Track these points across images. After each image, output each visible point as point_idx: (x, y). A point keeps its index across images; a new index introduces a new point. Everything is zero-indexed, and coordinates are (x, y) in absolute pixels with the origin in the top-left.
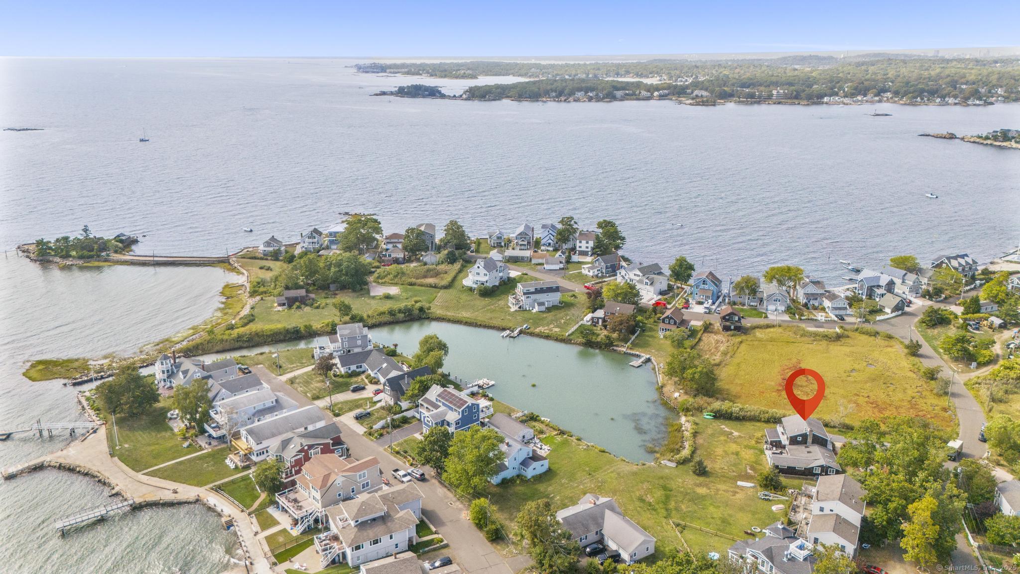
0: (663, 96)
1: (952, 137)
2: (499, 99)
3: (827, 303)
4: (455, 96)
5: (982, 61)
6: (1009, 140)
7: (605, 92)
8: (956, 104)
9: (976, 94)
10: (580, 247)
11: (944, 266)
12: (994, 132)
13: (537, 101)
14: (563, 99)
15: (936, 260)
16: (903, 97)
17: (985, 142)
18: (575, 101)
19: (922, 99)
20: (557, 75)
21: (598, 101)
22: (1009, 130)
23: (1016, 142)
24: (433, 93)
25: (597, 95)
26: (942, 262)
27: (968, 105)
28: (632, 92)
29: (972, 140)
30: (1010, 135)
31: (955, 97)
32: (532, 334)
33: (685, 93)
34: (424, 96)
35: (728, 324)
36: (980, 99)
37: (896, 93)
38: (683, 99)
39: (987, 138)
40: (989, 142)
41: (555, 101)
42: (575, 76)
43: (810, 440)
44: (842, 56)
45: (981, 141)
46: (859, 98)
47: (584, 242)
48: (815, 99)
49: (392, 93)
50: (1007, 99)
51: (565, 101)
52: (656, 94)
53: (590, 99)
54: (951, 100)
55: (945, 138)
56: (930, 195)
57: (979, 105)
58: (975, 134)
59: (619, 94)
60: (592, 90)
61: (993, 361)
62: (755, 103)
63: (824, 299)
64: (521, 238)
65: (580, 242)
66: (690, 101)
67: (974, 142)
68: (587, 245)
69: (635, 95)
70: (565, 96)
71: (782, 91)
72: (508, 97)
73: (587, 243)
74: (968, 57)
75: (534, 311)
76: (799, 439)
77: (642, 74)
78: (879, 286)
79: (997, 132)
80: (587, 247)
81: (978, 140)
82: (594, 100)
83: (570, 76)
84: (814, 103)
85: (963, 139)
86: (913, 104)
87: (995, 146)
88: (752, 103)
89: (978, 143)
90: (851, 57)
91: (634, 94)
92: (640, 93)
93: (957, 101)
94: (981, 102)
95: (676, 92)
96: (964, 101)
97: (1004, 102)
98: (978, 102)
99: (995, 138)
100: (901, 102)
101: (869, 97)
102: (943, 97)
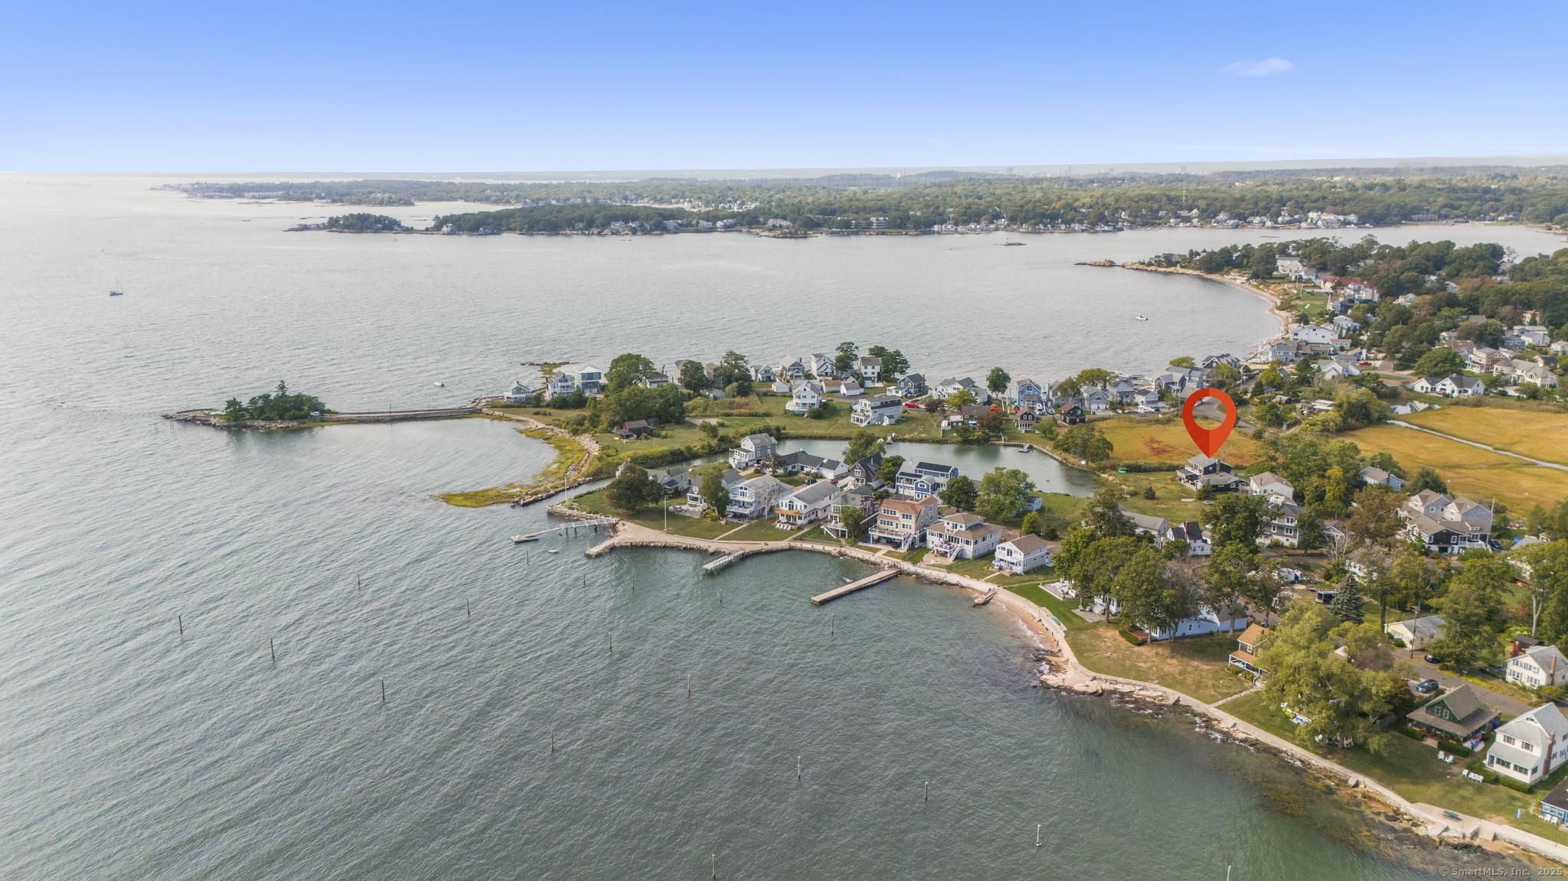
0: (729, 227)
1: (1111, 264)
2: (498, 234)
3: (1139, 399)
4: (427, 229)
5: (1077, 181)
6: (1174, 264)
7: (651, 222)
8: (1083, 231)
9: (1101, 219)
10: (866, 373)
11: (1214, 364)
12: (1156, 257)
13: (558, 234)
14: (595, 232)
15: (1207, 360)
16: (1022, 224)
17: (1149, 269)
18: (613, 234)
19: (1045, 226)
20: (539, 199)
21: (645, 234)
22: (1172, 255)
23: (1182, 267)
24: (389, 226)
25: (642, 226)
26: (1212, 362)
27: (1097, 232)
28: (686, 224)
29: (1135, 267)
30: (1174, 259)
31: (1081, 222)
32: (904, 440)
33: (758, 223)
34: (377, 231)
35: (1073, 417)
36: (1106, 224)
37: (1013, 220)
38: (758, 231)
39: (1150, 264)
40: (1153, 268)
41: (585, 234)
42: (565, 201)
43: (1218, 468)
44: (899, 176)
45: (1144, 267)
46: (972, 226)
47: (869, 367)
48: (923, 226)
49: (318, 228)
50: (1133, 225)
51: (599, 234)
52: (719, 224)
53: (634, 232)
54: (1077, 227)
55: (1104, 266)
56: (1139, 318)
57: (1108, 231)
58: (1137, 261)
59: (671, 223)
60: (634, 220)
61: (1297, 423)
62: (853, 233)
63: (1136, 395)
64: (794, 369)
65: (866, 368)
66: (767, 233)
67: (1137, 269)
68: (873, 371)
69: (692, 226)
70: (598, 227)
71: (882, 219)
72: (509, 230)
73: (873, 368)
74: (1049, 176)
75: (884, 424)
76: (1211, 469)
77: (662, 198)
78: (1173, 383)
79: (1159, 257)
80: (873, 373)
81: (1141, 267)
82: (639, 233)
83: (558, 201)
84: (925, 233)
85: (1123, 266)
86: (1036, 232)
87: (1160, 272)
88: (849, 234)
89: (1141, 270)
90: (910, 176)
91: (689, 225)
92: (698, 223)
93: (1084, 228)
94: (1111, 228)
95: (749, 222)
96: (1092, 228)
97: (1131, 228)
98: (1106, 228)
99: (1159, 264)
100: (1021, 230)
101: (983, 224)
102: (1067, 222)
